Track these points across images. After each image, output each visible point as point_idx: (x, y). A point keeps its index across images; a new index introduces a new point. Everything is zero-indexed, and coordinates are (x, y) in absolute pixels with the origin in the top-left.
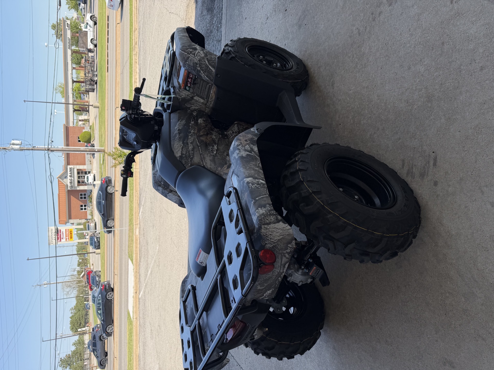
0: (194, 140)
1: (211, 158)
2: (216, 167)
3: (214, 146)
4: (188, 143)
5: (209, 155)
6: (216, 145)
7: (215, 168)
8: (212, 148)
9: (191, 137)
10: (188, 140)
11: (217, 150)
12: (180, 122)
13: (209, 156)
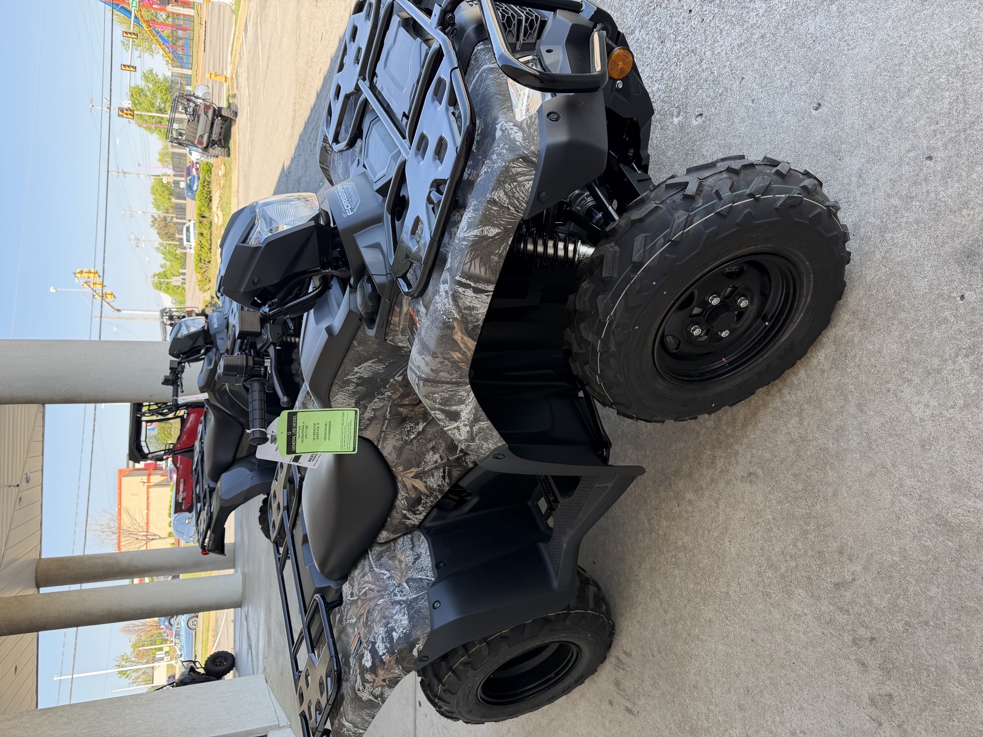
0: (382, 407)
1: (397, 444)
2: (397, 463)
3: (418, 424)
4: (367, 407)
5: (398, 437)
6: (425, 424)
7: (394, 462)
8: (411, 427)
9: (379, 401)
10: (370, 402)
11: (419, 433)
12: (373, 363)
13: (396, 438)
